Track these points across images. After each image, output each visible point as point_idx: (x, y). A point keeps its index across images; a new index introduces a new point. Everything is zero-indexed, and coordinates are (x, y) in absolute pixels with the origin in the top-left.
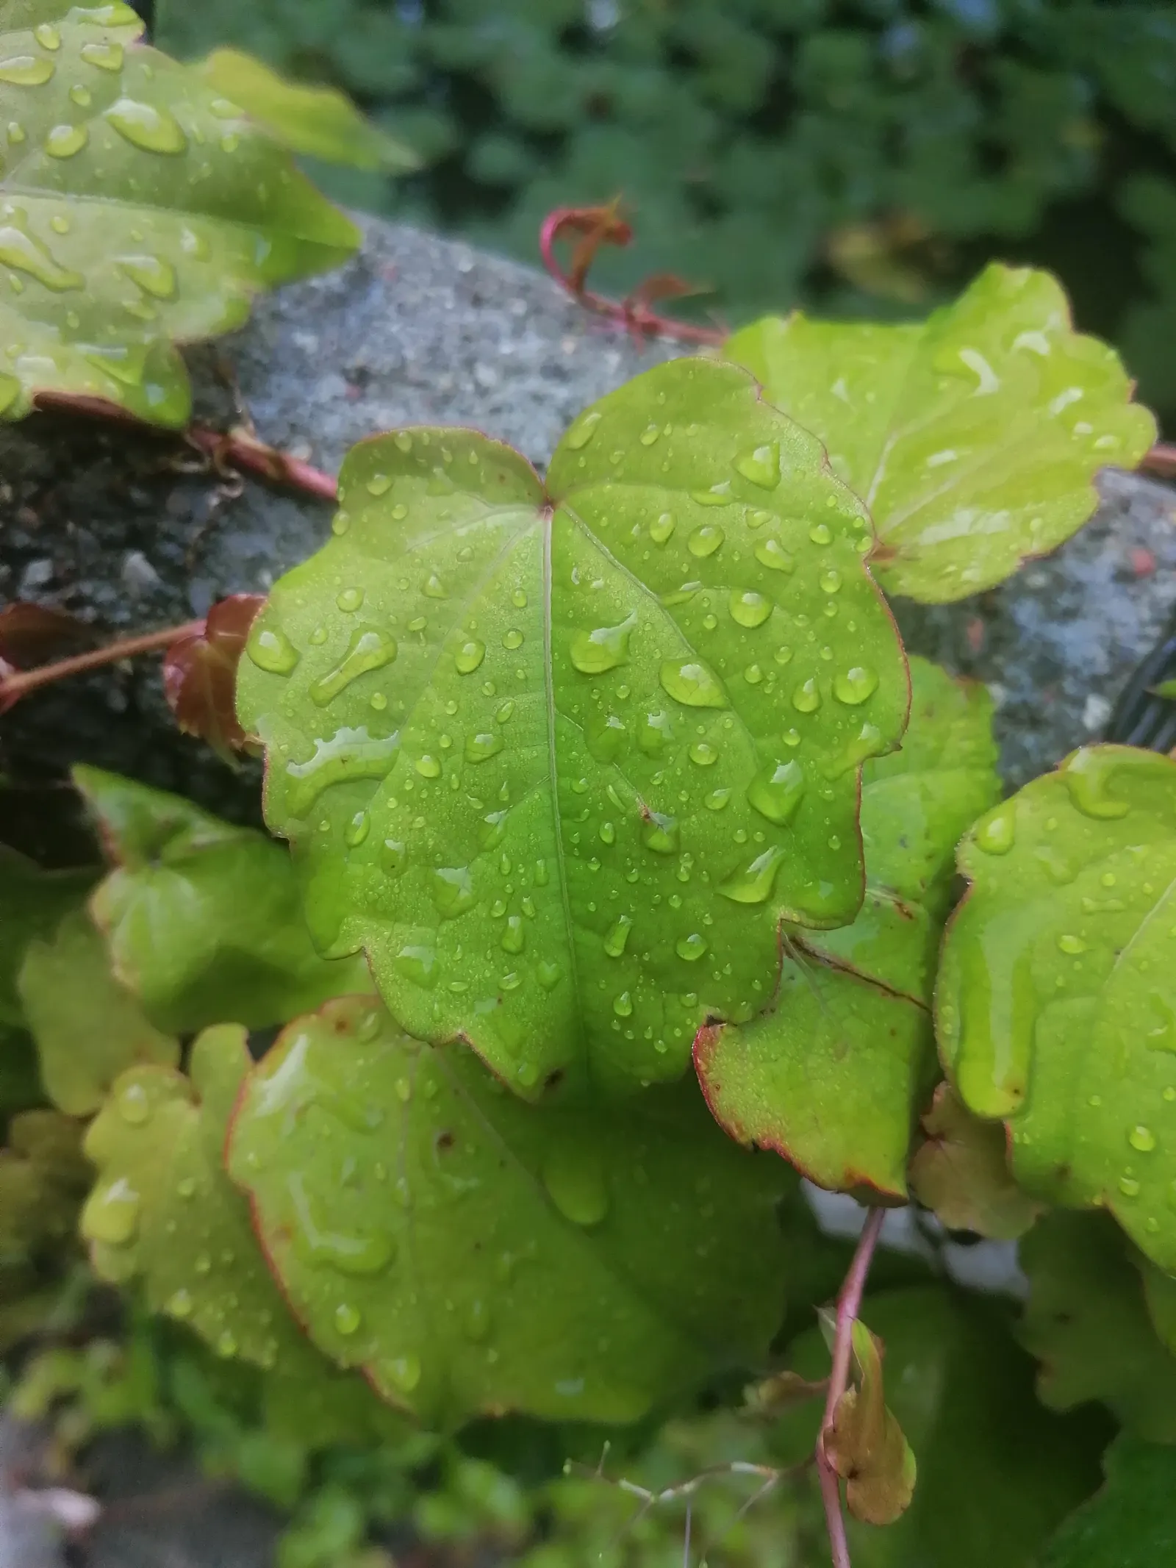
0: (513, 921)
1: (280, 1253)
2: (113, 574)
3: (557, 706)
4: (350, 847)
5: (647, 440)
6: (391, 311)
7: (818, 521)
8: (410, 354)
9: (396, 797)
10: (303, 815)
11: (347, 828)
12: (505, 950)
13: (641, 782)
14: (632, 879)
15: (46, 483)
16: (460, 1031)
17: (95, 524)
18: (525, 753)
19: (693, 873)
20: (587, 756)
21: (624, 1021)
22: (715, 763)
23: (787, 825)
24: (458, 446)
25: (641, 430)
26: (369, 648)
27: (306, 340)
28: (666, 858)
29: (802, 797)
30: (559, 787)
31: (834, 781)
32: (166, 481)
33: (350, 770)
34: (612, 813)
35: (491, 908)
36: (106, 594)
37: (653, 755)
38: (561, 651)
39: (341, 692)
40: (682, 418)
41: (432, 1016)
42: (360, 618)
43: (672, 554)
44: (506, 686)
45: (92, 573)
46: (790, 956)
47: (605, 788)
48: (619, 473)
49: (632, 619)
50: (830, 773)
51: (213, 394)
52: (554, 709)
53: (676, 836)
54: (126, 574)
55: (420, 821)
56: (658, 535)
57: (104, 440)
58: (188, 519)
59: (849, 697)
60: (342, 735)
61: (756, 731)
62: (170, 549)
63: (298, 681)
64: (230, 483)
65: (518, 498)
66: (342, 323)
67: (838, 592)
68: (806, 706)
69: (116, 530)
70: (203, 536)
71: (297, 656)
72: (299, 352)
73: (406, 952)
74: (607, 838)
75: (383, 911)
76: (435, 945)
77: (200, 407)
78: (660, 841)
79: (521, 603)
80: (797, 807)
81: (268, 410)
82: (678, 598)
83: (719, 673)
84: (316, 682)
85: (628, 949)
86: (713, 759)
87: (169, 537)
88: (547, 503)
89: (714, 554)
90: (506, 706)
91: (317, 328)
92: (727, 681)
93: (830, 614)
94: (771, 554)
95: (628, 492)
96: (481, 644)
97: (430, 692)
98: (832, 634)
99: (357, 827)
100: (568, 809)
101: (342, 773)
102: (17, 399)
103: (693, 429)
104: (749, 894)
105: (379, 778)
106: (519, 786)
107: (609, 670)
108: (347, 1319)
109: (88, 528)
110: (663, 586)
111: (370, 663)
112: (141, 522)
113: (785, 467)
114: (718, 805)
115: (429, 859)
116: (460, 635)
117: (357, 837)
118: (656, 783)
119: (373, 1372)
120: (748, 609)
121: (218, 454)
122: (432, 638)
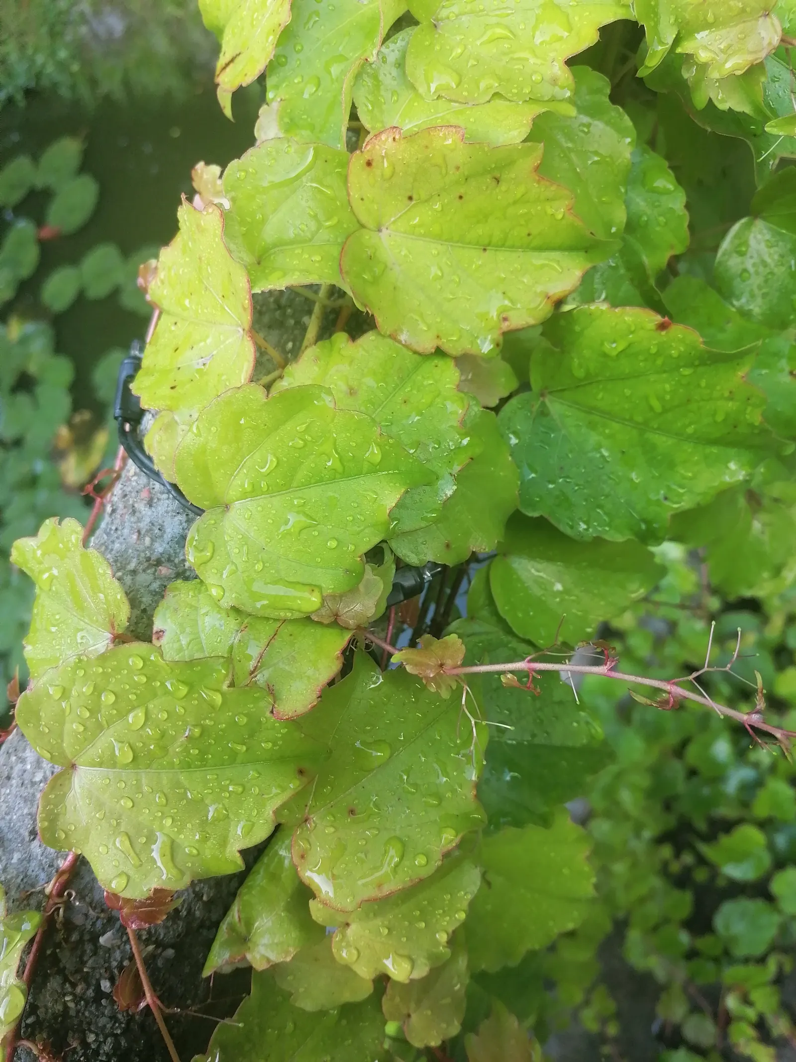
0: (231, 789)
1: (387, 889)
2: (109, 951)
3: (147, 768)
4: (199, 854)
5: (47, 731)
6: (8, 818)
7: (75, 674)
8: (26, 811)
9: (180, 834)
10: (182, 873)
11: (190, 855)
12: (242, 793)
13: (174, 739)
14: (213, 742)
15: (66, 980)
16: (271, 812)
17: (85, 959)
18: (165, 781)
19: (211, 719)
20: (165, 758)
21: (275, 744)
22: (167, 711)
23: (191, 686)
24: (47, 802)
25: (43, 733)
26: (121, 842)
27: (16, 857)
28: (204, 731)
29: (180, 681)
30: (179, 769)
31: (172, 670)
32: (69, 925)
33: (168, 853)
34: (186, 750)
35: (225, 797)
36: (118, 955)
37: (163, 735)
38: (125, 767)
39: (137, 855)
40: (39, 719)
41: (264, 823)
42: (110, 846)
43: (88, 724)
44: (138, 788)
45: (107, 961)
46: (256, 676)
47: (177, 752)
48: (59, 741)
49: (112, 739)
50: (169, 671)
51: (33, 901)
52: (148, 770)
53: (195, 726)
54: (109, 946)
55: (189, 826)
56: (81, 729)
57: (49, 952)
58: (86, 915)
59: (141, 664)
60: (154, 854)
61: (155, 696)
62: (99, 924)
63: (131, 873)
64: (70, 895)
65: (70, 779)
66: (10, 840)
67: (101, 667)
68: (144, 679)
69: (89, 948)
70: (94, 909)
71: (123, 873)
72: (21, 861)
73: (239, 832)
74: (197, 752)
75: (223, 843)
76: (238, 821)
77: (38, 908)
78: (197, 731)
79: (108, 781)
80: (183, 682)
81: (43, 876)
82: (105, 723)
83: (133, 708)
84: (133, 865)
85: (243, 744)
86: (165, 712)
87: (94, 924)
88: (73, 766)
89: (88, 710)
90: (146, 789)
91: (12, 852)
92: (136, 705)
93: (110, 670)
94: (87, 690)
95: (66, 738)
96: (122, 797)
97: (141, 818)
98: (117, 670)
99: (192, 852)
100: (187, 766)
101: (168, 856)
102: (18, 987)
103: (42, 714)
104: (218, 699)
105: (173, 842)
106: (178, 784)
107: (131, 748)
108: (421, 860)
109: (86, 962)
110: (100, 728)
111: (127, 843)
112: (87, 937)
113: (57, 683)
114: (182, 711)
115: (204, 822)
116: (118, 806)
117: (195, 852)
118: (174, 733)
119: (445, 850)
120: (108, 699)
121: (57, 900)
122: (120, 817)
